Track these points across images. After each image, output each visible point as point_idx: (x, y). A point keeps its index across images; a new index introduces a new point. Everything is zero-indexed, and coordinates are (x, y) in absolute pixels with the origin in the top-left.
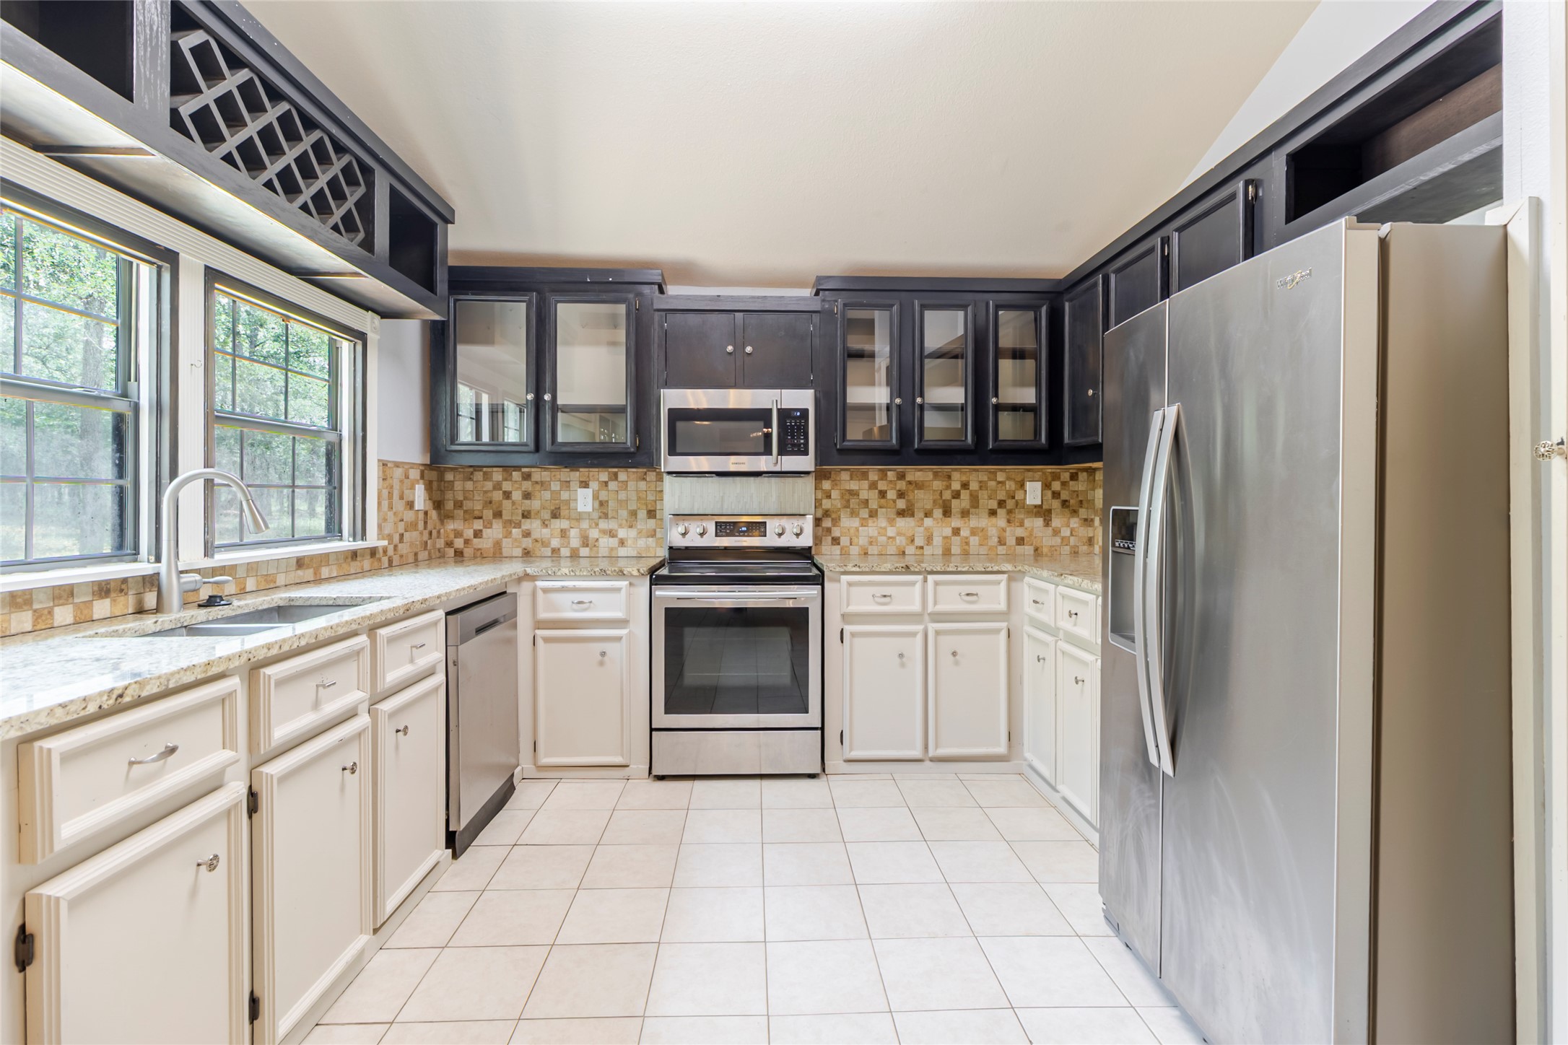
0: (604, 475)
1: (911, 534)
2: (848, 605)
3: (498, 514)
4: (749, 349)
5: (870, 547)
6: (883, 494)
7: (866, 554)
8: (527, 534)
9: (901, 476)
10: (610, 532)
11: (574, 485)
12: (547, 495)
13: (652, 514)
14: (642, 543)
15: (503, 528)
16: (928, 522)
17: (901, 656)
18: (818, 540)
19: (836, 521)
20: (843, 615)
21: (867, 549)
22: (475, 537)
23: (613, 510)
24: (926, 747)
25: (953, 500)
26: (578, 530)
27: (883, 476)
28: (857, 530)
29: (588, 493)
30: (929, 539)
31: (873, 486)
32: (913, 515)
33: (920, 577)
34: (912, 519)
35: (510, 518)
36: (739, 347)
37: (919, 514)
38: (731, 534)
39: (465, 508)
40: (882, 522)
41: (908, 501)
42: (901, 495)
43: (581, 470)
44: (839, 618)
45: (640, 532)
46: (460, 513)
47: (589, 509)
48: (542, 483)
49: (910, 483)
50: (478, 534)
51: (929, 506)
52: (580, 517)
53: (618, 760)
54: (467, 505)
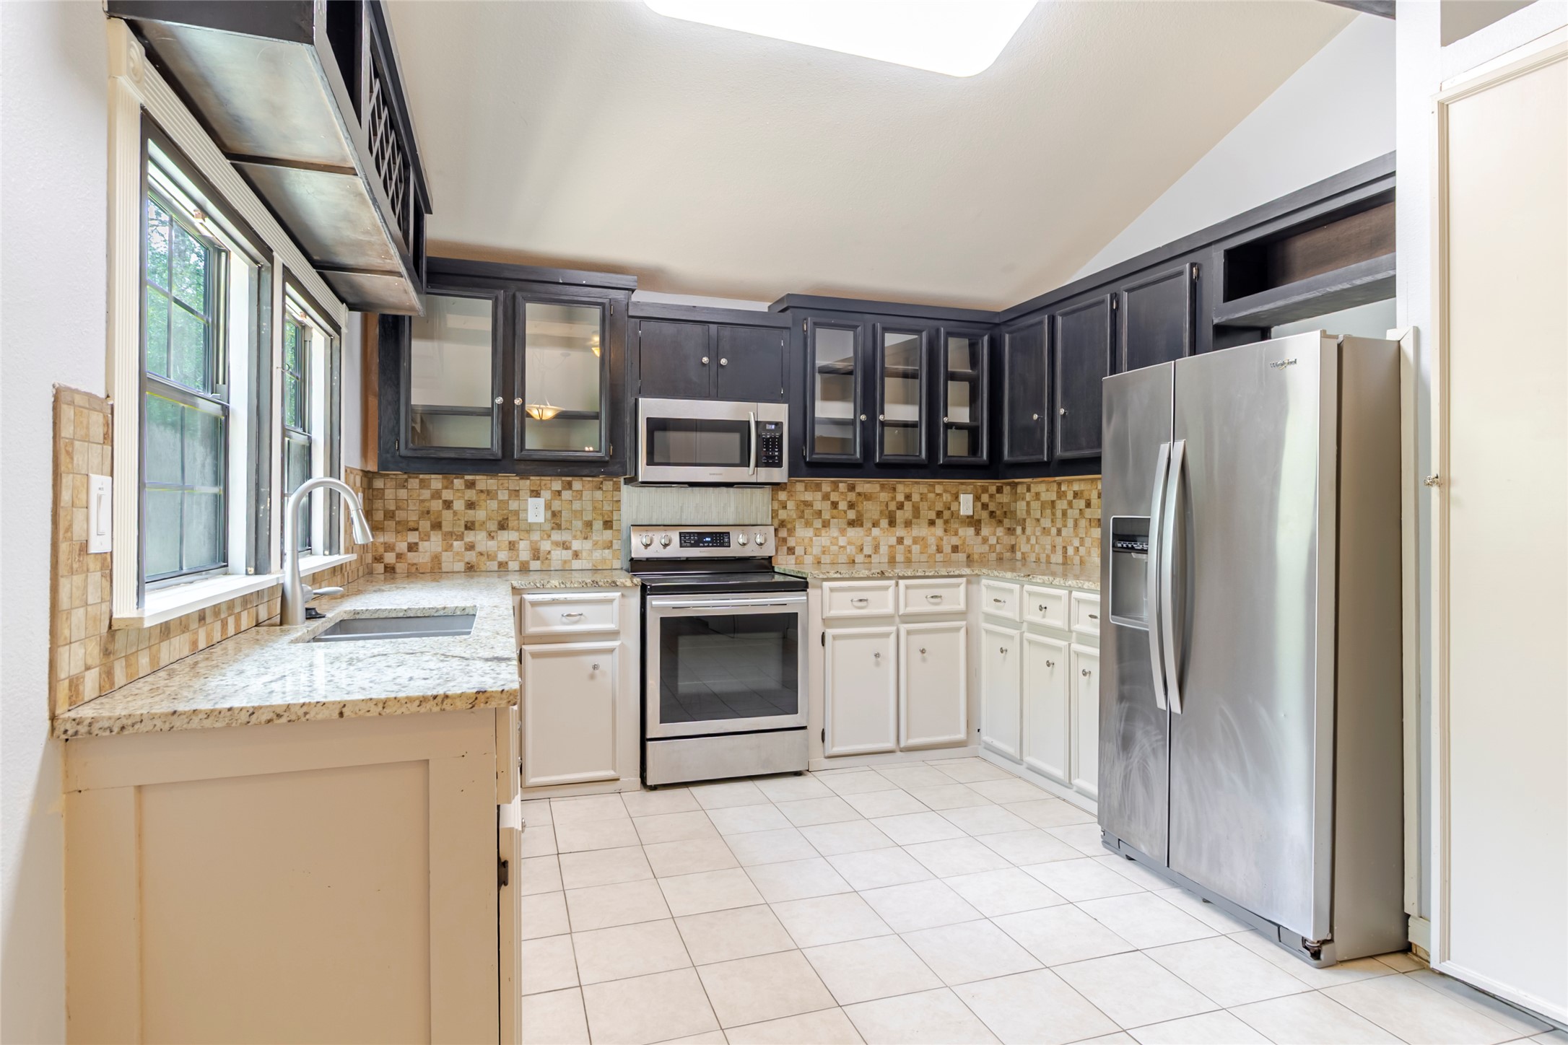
0: (557, 484)
1: (861, 544)
2: (830, 609)
3: (437, 526)
4: (723, 361)
5: (823, 556)
6: (835, 505)
7: (819, 563)
8: (470, 547)
9: (852, 488)
10: (563, 544)
11: (524, 494)
12: (493, 505)
13: (608, 524)
14: (597, 555)
15: (443, 540)
16: (876, 531)
17: (877, 655)
19: (791, 532)
20: (825, 620)
21: (820, 558)
22: (409, 551)
23: (566, 521)
24: (898, 739)
25: (897, 511)
26: (528, 542)
27: (836, 488)
28: (811, 539)
29: (540, 502)
30: (876, 548)
31: (826, 497)
32: (862, 525)
33: (893, 582)
34: (861, 529)
35: (451, 530)
36: (715, 358)
37: (868, 524)
38: (696, 545)
39: (397, 519)
40: (834, 532)
41: (858, 511)
42: (851, 506)
43: (532, 478)
44: (822, 622)
45: (596, 544)
46: (392, 524)
47: (541, 519)
48: (488, 492)
49: (859, 494)
50: (412, 547)
51: (876, 517)
52: (530, 529)
53: (610, 774)
54: (400, 515)
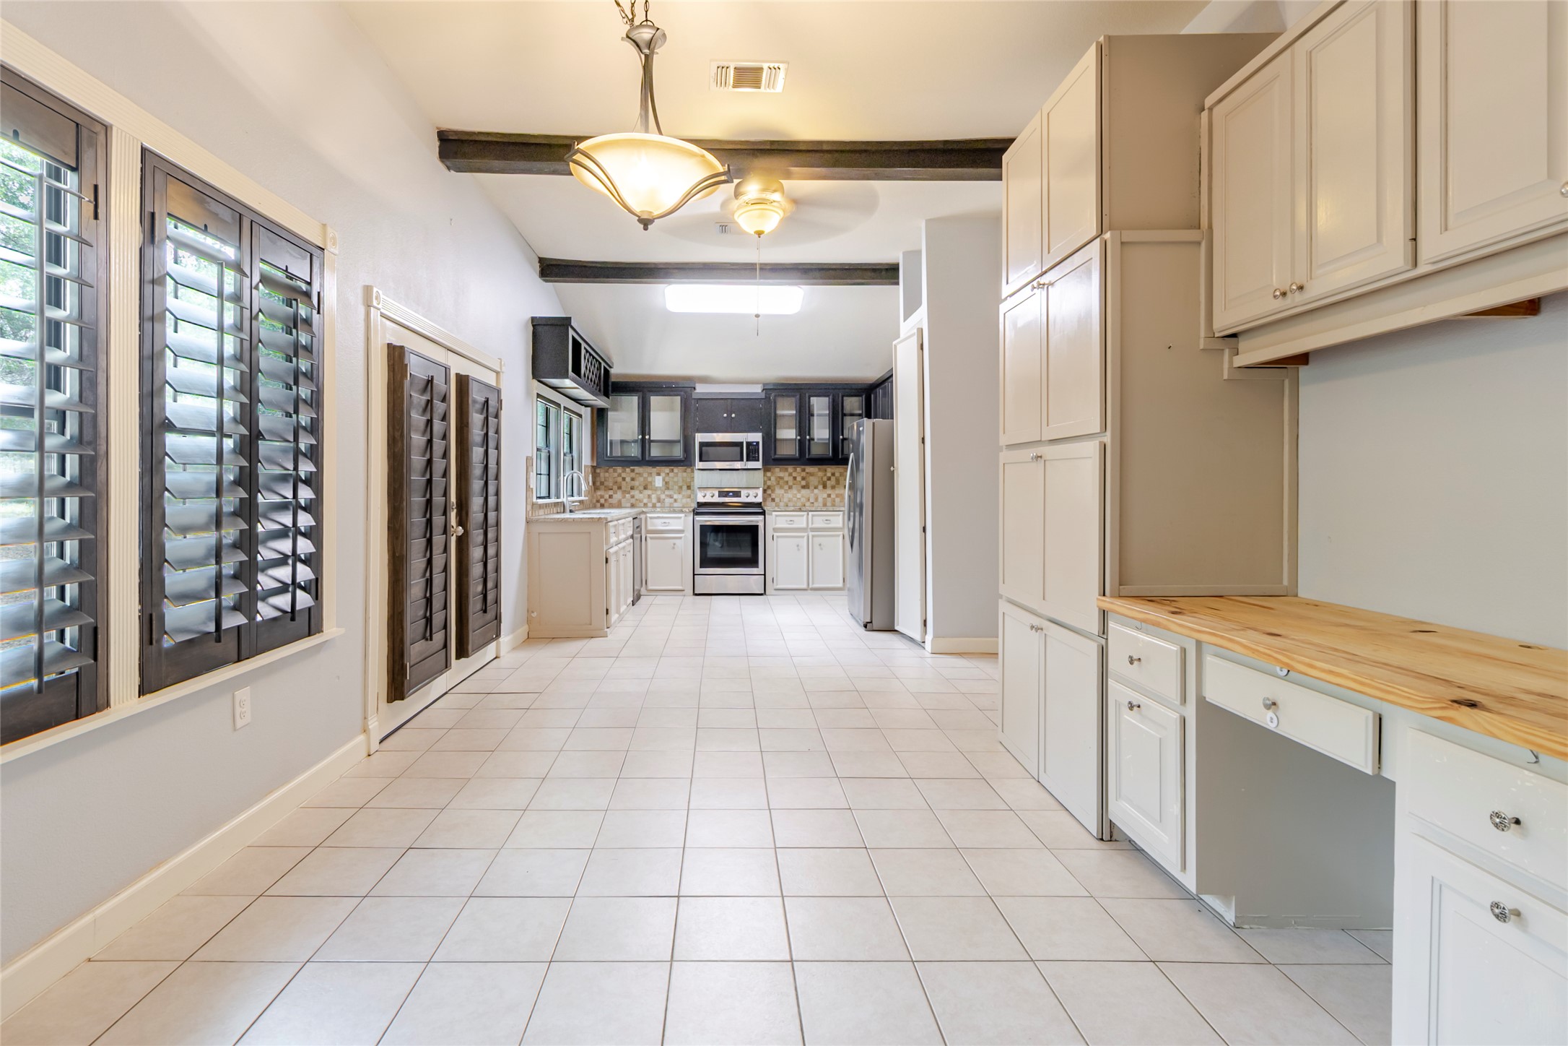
0: (667, 470)
1: (808, 497)
2: (776, 524)
3: (620, 488)
4: (733, 415)
6: (795, 478)
7: (787, 506)
8: (633, 497)
9: (804, 470)
10: (670, 496)
11: (654, 474)
12: (642, 479)
14: (684, 501)
15: (622, 494)
16: (816, 491)
17: (798, 546)
18: (764, 499)
19: (773, 491)
20: (774, 529)
21: (787, 502)
23: (671, 486)
24: (808, 585)
26: (656, 495)
27: (795, 470)
28: (783, 495)
29: (660, 478)
30: (816, 499)
31: (790, 475)
32: (809, 488)
33: (806, 513)
34: (808, 490)
35: (625, 489)
36: (729, 415)
37: (812, 488)
38: (726, 496)
39: (604, 485)
40: (794, 491)
41: (807, 482)
42: (803, 479)
43: (657, 468)
44: (772, 530)
45: (684, 496)
46: (603, 487)
47: (661, 485)
48: (640, 474)
49: (807, 473)
50: (611, 497)
51: (816, 484)
52: (656, 489)
53: (680, 588)
54: (606, 483)
